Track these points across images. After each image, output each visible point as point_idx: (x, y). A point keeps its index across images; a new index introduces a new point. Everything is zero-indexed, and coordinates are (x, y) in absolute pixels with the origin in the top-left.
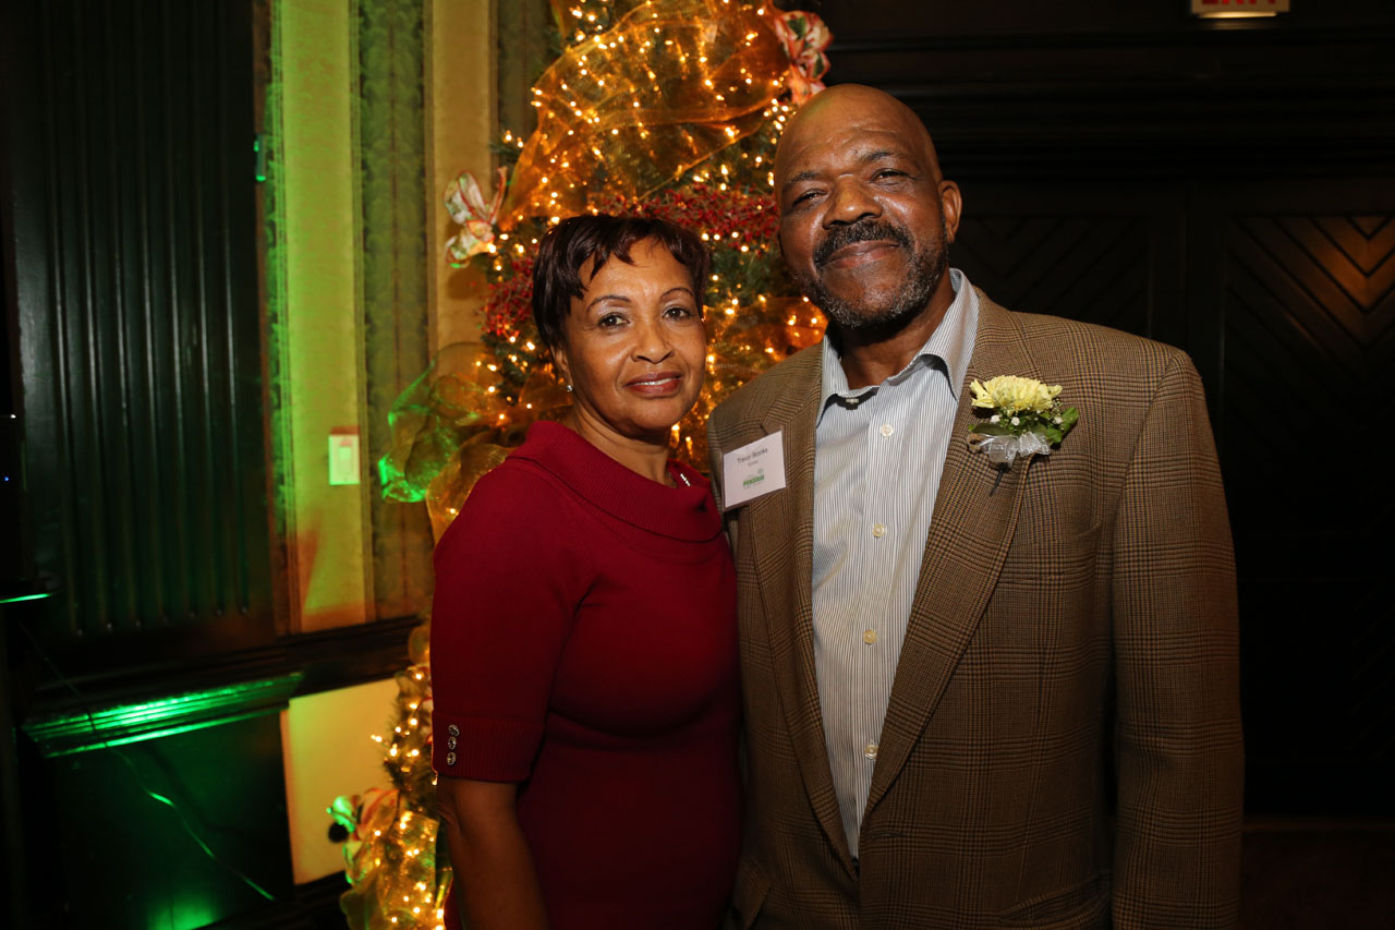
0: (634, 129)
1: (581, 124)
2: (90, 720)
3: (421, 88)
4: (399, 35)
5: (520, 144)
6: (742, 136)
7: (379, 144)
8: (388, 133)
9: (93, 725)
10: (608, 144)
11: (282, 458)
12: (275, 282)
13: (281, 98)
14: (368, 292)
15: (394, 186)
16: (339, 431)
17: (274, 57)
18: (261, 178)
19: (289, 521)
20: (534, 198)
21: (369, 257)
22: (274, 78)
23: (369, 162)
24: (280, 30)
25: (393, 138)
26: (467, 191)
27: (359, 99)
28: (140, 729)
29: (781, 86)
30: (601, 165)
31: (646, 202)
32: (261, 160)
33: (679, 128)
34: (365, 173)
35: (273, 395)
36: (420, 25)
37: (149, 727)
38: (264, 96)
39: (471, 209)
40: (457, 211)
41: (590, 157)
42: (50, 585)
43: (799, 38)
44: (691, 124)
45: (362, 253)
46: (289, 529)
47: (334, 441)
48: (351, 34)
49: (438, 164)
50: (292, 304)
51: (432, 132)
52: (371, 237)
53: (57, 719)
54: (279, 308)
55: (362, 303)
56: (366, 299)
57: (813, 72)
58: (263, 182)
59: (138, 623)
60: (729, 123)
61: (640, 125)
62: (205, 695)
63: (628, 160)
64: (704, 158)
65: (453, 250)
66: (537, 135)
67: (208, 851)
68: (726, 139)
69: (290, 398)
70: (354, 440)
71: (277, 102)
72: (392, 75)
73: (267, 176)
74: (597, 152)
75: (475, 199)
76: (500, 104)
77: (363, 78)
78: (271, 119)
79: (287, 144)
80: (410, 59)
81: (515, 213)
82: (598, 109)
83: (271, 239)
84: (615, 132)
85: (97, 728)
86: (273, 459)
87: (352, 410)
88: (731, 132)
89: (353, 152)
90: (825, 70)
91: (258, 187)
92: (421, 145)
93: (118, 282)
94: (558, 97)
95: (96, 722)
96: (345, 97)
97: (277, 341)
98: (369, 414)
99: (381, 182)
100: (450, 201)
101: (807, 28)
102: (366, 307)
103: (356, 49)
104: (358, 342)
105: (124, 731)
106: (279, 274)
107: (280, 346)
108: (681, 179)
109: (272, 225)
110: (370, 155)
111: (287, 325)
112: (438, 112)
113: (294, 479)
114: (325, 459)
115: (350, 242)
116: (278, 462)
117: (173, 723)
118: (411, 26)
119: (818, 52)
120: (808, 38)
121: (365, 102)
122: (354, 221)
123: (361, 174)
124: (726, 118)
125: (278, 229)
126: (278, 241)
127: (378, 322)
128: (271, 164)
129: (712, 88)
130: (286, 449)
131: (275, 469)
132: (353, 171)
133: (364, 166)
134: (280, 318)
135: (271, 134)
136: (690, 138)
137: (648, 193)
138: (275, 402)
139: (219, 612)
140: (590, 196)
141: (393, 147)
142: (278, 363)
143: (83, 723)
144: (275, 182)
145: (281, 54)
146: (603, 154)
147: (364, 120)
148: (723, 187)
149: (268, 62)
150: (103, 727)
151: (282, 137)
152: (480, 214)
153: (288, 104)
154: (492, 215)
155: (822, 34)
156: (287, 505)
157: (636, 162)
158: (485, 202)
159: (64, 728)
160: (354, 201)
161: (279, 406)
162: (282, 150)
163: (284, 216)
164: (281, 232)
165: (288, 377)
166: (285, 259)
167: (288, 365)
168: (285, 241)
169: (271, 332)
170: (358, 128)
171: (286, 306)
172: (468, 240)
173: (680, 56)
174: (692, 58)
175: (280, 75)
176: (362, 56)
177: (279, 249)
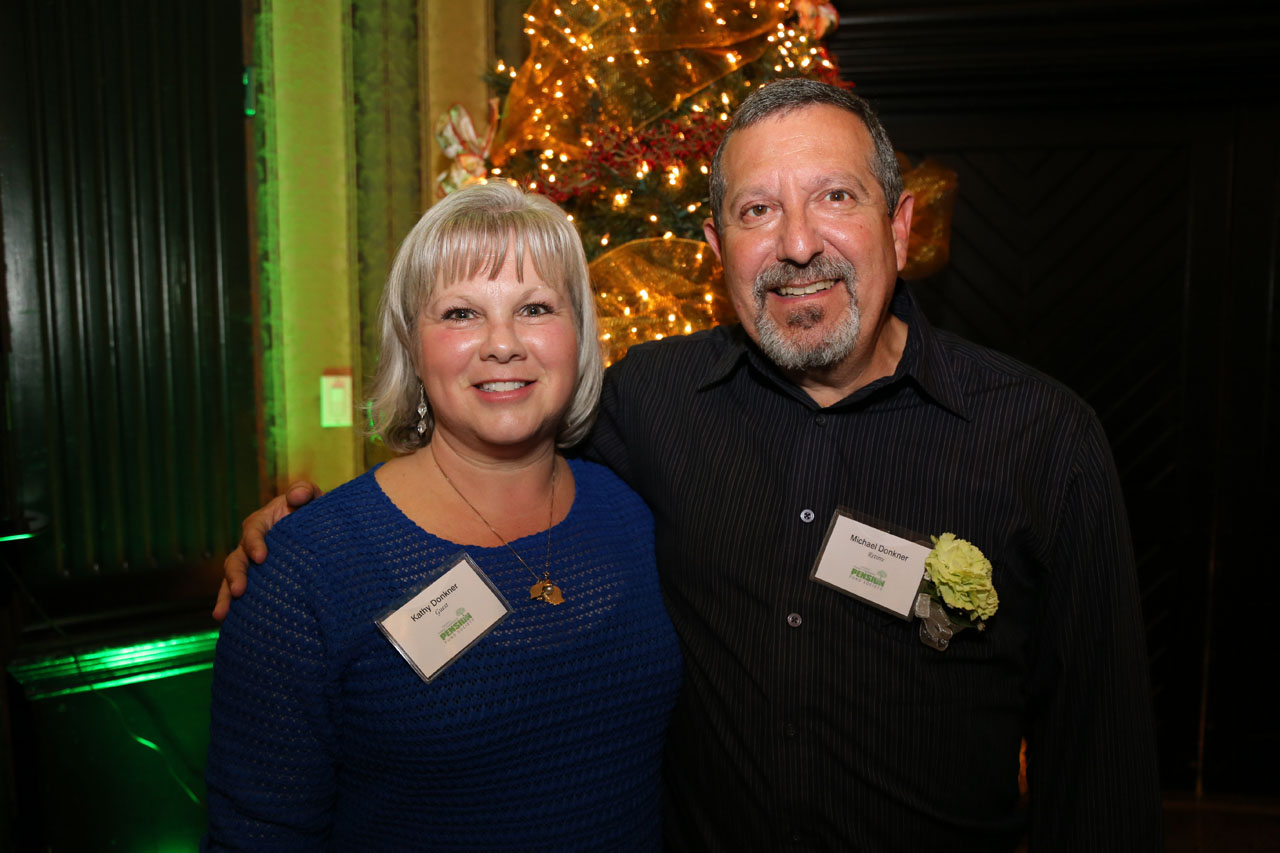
0: (630, 56)
1: (576, 50)
2: (76, 662)
3: (415, 18)
5: (513, 74)
6: (744, 63)
7: (372, 77)
8: (380, 66)
9: (78, 668)
10: (602, 71)
11: (272, 399)
12: (266, 219)
13: (271, 29)
14: (361, 230)
15: (388, 120)
16: (331, 372)
18: (250, 112)
19: (280, 462)
20: (527, 131)
21: (362, 193)
22: (264, 7)
23: (362, 96)
25: (386, 70)
26: (459, 124)
27: (351, 30)
28: (126, 672)
29: (787, 9)
30: (595, 94)
31: (642, 133)
32: (251, 94)
33: (678, 54)
34: (357, 107)
35: (265, 335)
37: (136, 671)
38: (253, 27)
39: (463, 142)
40: (448, 144)
41: (585, 86)
42: (33, 525)
44: (690, 50)
45: (355, 189)
46: (280, 471)
47: (327, 382)
49: (433, 97)
50: (284, 242)
51: (426, 65)
52: (365, 173)
53: (43, 661)
54: (270, 246)
55: (355, 241)
56: (360, 237)
58: (254, 116)
59: (126, 565)
60: (730, 48)
61: (637, 52)
62: (193, 639)
63: (623, 89)
64: (705, 85)
65: (444, 185)
66: (529, 64)
67: (194, 797)
68: (727, 65)
69: (281, 339)
70: (347, 381)
71: (267, 34)
72: (385, 3)
73: (256, 110)
74: (591, 81)
75: (467, 132)
76: (497, 35)
77: (355, 8)
78: (260, 51)
79: (278, 76)
81: (507, 146)
82: (592, 35)
83: (261, 176)
84: (611, 59)
85: (84, 670)
86: (264, 400)
87: (345, 350)
88: (732, 58)
89: (345, 86)
91: (247, 122)
92: (415, 78)
93: (105, 218)
94: (550, 23)
95: (81, 664)
96: (336, 28)
97: (268, 279)
98: (363, 356)
99: (374, 116)
100: (441, 134)
102: (359, 244)
104: (351, 282)
105: (110, 674)
106: (270, 210)
107: (271, 285)
108: (679, 110)
109: (263, 161)
110: (363, 89)
111: (279, 264)
112: (433, 44)
113: (285, 422)
114: (317, 401)
115: (342, 178)
116: (269, 403)
117: (160, 667)
121: (357, 34)
122: (348, 156)
123: (353, 108)
124: (728, 43)
125: (269, 165)
126: (270, 177)
127: (372, 261)
128: (264, 98)
129: (713, 11)
130: (277, 390)
131: (266, 411)
132: (346, 105)
133: (357, 99)
134: (272, 256)
135: (261, 66)
136: (689, 67)
137: (644, 124)
138: (267, 342)
139: (208, 555)
140: (584, 127)
141: (386, 80)
142: (269, 302)
143: (68, 665)
144: (265, 116)
146: (597, 83)
147: (357, 53)
148: (724, 117)
150: (89, 669)
151: (273, 69)
152: (472, 147)
153: (278, 35)
154: (484, 149)
156: (278, 448)
157: (632, 90)
158: (478, 135)
159: (49, 670)
160: (347, 136)
161: (270, 346)
162: (272, 83)
163: (275, 151)
164: (272, 168)
165: (280, 317)
166: (276, 196)
167: (280, 304)
168: (276, 177)
169: (262, 270)
170: (350, 60)
171: (278, 244)
172: (459, 175)
175: (270, 5)
177: (270, 186)
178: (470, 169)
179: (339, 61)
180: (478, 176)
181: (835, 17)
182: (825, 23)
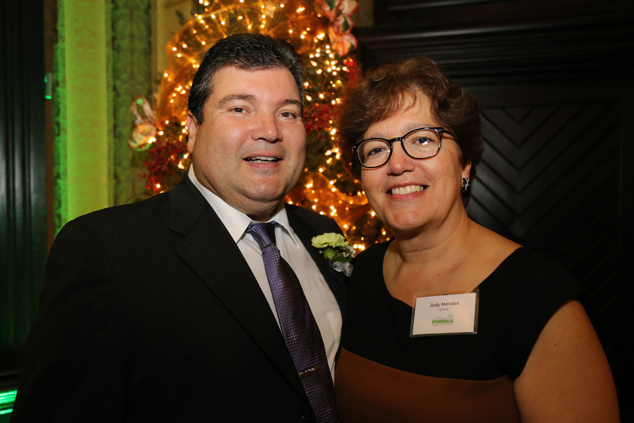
3: (150, 43)
4: (136, 13)
7: (124, 76)
8: (129, 70)
12: (59, 156)
13: (64, 52)
14: (116, 161)
17: (59, 28)
18: (49, 97)
21: (117, 141)
22: (60, 40)
23: (118, 87)
24: (63, 12)
25: (132, 73)
26: (143, 106)
27: (111, 50)
32: (49, 88)
34: (115, 93)
35: (56, 220)
36: (149, 7)
38: (53, 51)
40: (135, 118)
43: (331, 9)
45: (113, 139)
48: (107, 13)
50: (69, 167)
51: (156, 69)
52: (118, 130)
54: (61, 170)
55: (112, 167)
56: (115, 165)
57: (341, 29)
58: (51, 100)
71: (62, 54)
72: (132, 36)
73: (53, 96)
75: (147, 111)
77: (114, 39)
78: (57, 63)
79: (68, 77)
80: (143, 27)
81: (165, 120)
83: (57, 131)
89: (108, 81)
90: (351, 27)
91: (47, 103)
96: (103, 49)
97: (59, 189)
99: (124, 98)
101: (336, 3)
102: (115, 169)
103: (110, 22)
104: (109, 190)
106: (62, 151)
107: (61, 192)
109: (58, 124)
110: (118, 83)
111: (66, 180)
115: (106, 132)
118: (143, 7)
119: (345, 18)
120: (341, 8)
121: (115, 53)
122: (109, 120)
123: (112, 94)
125: (62, 126)
126: (62, 133)
127: (122, 178)
128: (59, 89)
132: (108, 92)
133: (115, 89)
134: (62, 176)
135: (57, 72)
141: (132, 76)
142: (60, 202)
144: (60, 99)
145: (63, 26)
147: (115, 63)
149: (56, 31)
151: (64, 73)
152: (149, 119)
153: (68, 54)
154: (155, 120)
155: (349, 5)
160: (108, 109)
161: (60, 226)
162: (64, 81)
163: (65, 118)
164: (64, 128)
165: (66, 210)
166: (65, 143)
167: (66, 203)
168: (66, 132)
169: (56, 184)
170: (110, 67)
171: (66, 170)
173: (247, 26)
174: (256, 26)
175: (63, 38)
176: (113, 26)
177: (62, 137)
179: (104, 68)
180: (151, 135)
181: (354, 42)
182: (348, 46)
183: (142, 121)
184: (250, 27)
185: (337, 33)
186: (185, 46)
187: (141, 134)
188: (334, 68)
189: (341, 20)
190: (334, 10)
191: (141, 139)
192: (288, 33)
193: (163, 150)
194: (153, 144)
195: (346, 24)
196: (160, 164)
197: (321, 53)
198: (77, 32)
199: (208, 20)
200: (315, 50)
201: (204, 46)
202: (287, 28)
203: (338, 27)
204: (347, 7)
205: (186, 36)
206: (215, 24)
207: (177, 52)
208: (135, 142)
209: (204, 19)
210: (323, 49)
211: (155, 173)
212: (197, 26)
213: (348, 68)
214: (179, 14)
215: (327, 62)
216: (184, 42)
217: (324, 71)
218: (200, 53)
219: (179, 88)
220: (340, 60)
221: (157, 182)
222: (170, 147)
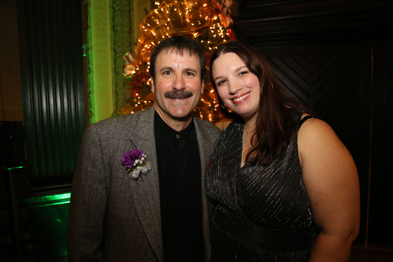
2: (40, 199)
3: (130, 28)
4: (124, 13)
6: (199, 35)
7: (119, 44)
8: (121, 41)
12: (90, 83)
13: (91, 33)
14: (116, 85)
15: (123, 55)
17: (89, 23)
18: (85, 55)
21: (116, 75)
22: (89, 28)
23: (116, 49)
24: (91, 15)
25: (123, 42)
26: (128, 56)
27: (113, 32)
32: (85, 50)
36: (130, 10)
38: (86, 33)
43: (220, 4)
45: (114, 74)
48: (110, 14)
50: (95, 88)
52: (117, 70)
53: (32, 198)
54: (91, 90)
56: (115, 87)
57: (225, 14)
59: (53, 174)
61: (167, 34)
65: (123, 73)
69: (94, 114)
71: (90, 35)
72: (122, 25)
77: (114, 26)
78: (88, 39)
79: (93, 45)
80: (127, 20)
81: (139, 62)
83: (89, 72)
85: (42, 201)
88: (194, 34)
89: (111, 47)
90: (230, 13)
91: (84, 58)
92: (131, 44)
96: (109, 32)
97: (91, 99)
99: (119, 54)
100: (124, 59)
101: (223, 2)
102: (115, 89)
103: (112, 18)
104: (113, 99)
106: (91, 81)
107: (91, 100)
109: (89, 68)
110: (116, 47)
111: (93, 95)
112: (135, 34)
115: (111, 71)
117: (62, 201)
118: (127, 11)
119: (227, 9)
120: (225, 4)
121: (114, 33)
122: (112, 65)
123: (114, 52)
124: (195, 30)
125: (91, 69)
126: (91, 72)
127: (119, 93)
128: (89, 52)
129: (189, 22)
132: (111, 52)
133: (115, 50)
134: (92, 93)
135: (88, 43)
138: (90, 115)
142: (91, 105)
143: (38, 199)
144: (90, 56)
145: (90, 21)
147: (114, 38)
149: (87, 24)
151: (91, 44)
152: (131, 62)
153: (93, 35)
154: (135, 63)
155: (229, 2)
158: (133, 59)
159: (33, 201)
160: (112, 60)
161: (91, 117)
162: (91, 47)
163: (92, 65)
165: (94, 109)
166: (93, 77)
167: (94, 106)
168: (93, 72)
169: (89, 97)
170: (112, 40)
171: (93, 89)
172: (126, 71)
173: (179, 13)
174: (183, 13)
175: (91, 27)
176: (113, 20)
177: (91, 74)
178: (131, 69)
179: (109, 40)
180: (133, 70)
181: (231, 21)
182: (228, 23)
183: (128, 63)
184: (180, 14)
185: (223, 16)
186: (149, 25)
187: (128, 69)
188: (222, 34)
189: (225, 10)
190: (222, 5)
191: (128, 72)
192: (200, 16)
193: (140, 76)
194: (134, 74)
195: (227, 11)
196: (138, 83)
197: (215, 26)
198: (97, 24)
199: (160, 11)
200: (213, 25)
201: (158, 24)
202: (199, 14)
203: (224, 13)
204: (228, 4)
205: (149, 20)
206: (163, 14)
207: (145, 29)
208: (125, 73)
209: (157, 11)
210: (217, 24)
211: (136, 88)
212: (154, 14)
213: (229, 34)
214: (146, 10)
215: (219, 31)
216: (148, 23)
217: (217, 35)
218: (156, 27)
219: (146, 46)
220: (225, 30)
221: (136, 93)
222: (143, 74)
